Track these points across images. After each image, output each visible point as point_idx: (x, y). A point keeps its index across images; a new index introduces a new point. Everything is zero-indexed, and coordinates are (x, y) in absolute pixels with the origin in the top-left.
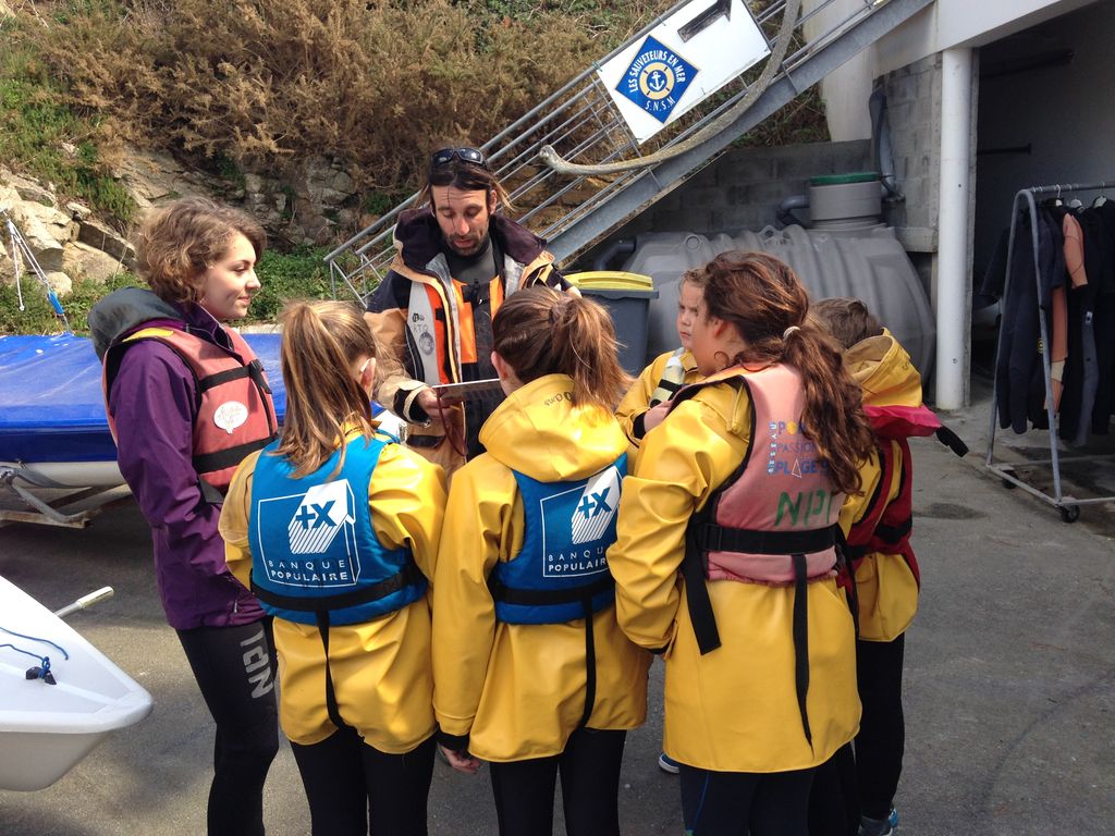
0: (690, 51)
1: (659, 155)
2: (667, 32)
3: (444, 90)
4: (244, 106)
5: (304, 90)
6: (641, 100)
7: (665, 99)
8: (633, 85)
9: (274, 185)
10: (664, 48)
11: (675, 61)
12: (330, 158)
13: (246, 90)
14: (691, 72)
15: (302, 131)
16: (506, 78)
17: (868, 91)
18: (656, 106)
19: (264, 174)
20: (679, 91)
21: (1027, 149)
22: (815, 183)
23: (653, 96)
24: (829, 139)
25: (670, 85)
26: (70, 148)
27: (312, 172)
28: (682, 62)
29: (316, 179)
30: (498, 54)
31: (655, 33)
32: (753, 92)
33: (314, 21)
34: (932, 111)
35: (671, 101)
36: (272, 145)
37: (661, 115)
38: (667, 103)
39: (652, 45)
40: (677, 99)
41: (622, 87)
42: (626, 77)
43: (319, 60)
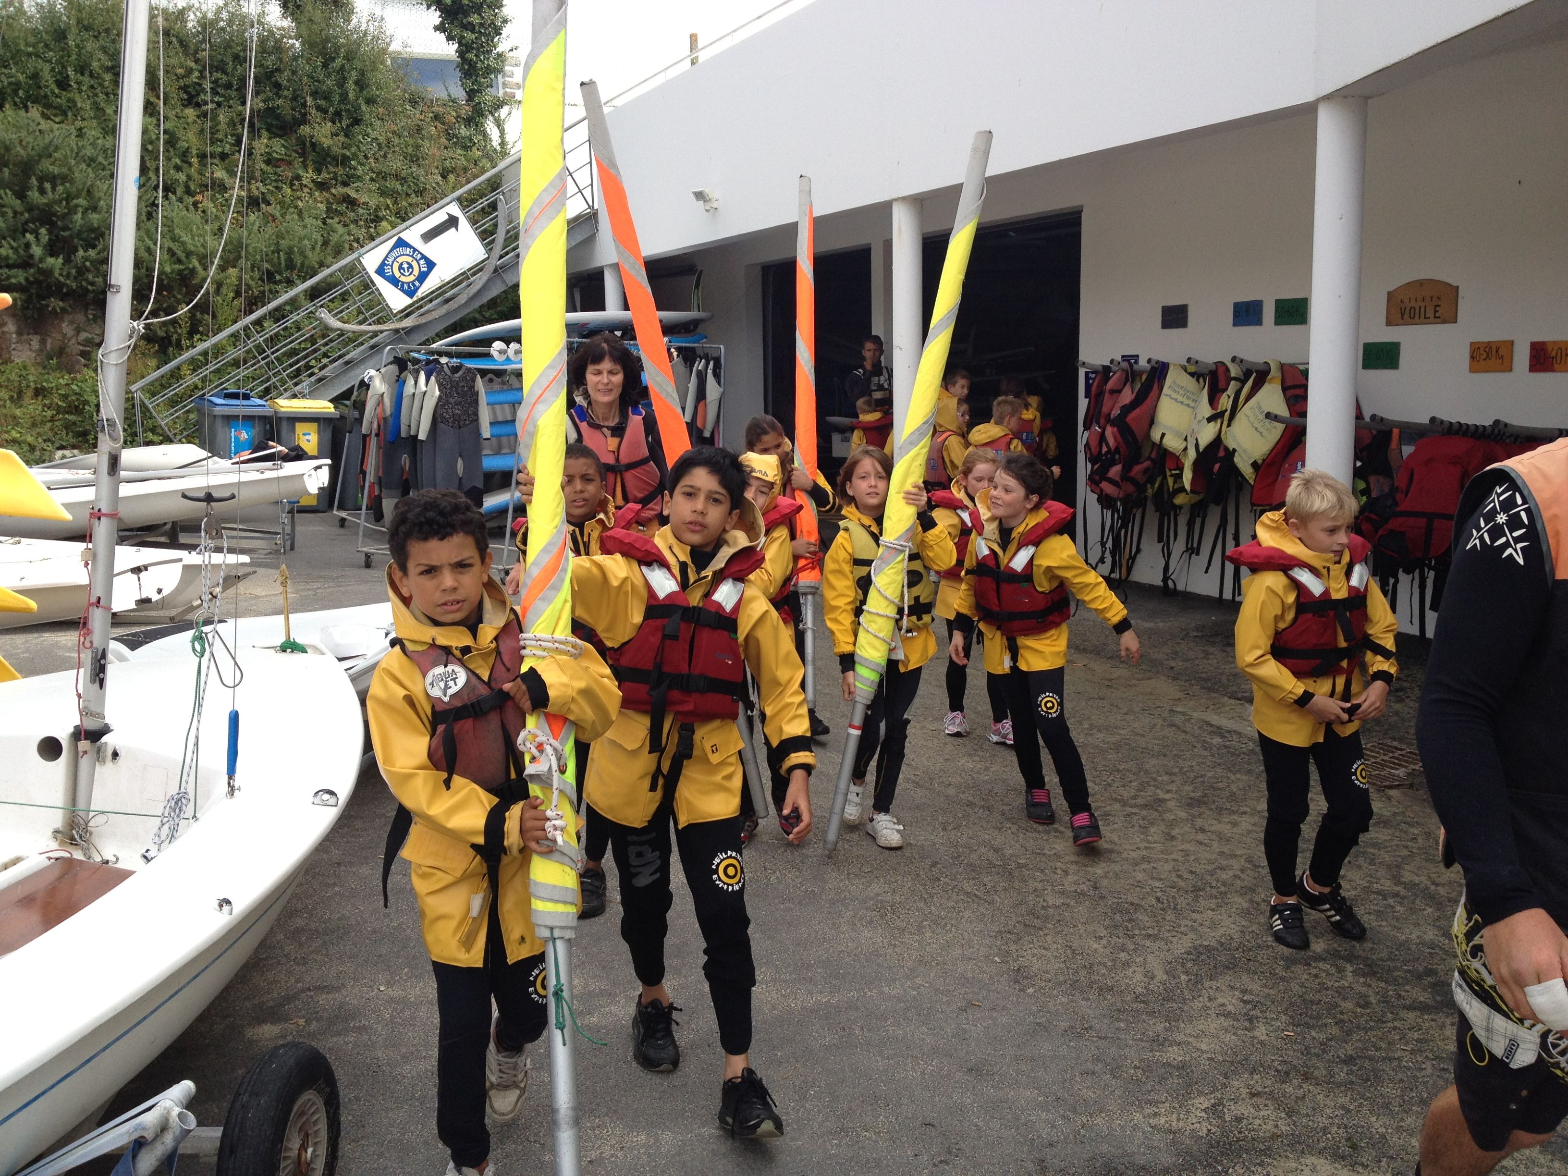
0: (430, 250)
2: (413, 234)
6: (394, 281)
7: (413, 282)
8: (387, 270)
10: (411, 247)
11: (419, 256)
14: (431, 265)
18: (406, 287)
20: (422, 277)
23: (403, 279)
25: (416, 272)
28: (424, 257)
31: (405, 236)
32: (478, 280)
35: (417, 284)
37: (410, 293)
38: (414, 285)
39: (401, 243)
40: (421, 283)
41: (380, 271)
42: (383, 264)
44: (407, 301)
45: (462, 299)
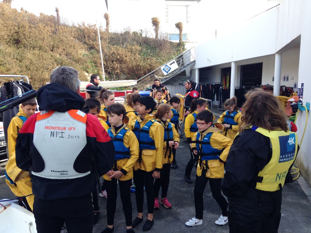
0: (171, 66)
1: (167, 77)
2: (168, 64)
3: (140, 67)
4: (116, 67)
5: (123, 66)
6: (165, 71)
9: (117, 76)
11: (169, 67)
12: (124, 73)
13: (117, 65)
14: (170, 69)
16: (148, 66)
17: (190, 71)
19: (116, 75)
20: (169, 70)
21: (208, 78)
22: (184, 81)
24: (186, 76)
26: (96, 71)
27: (122, 75)
29: (122, 76)
30: (147, 63)
31: (167, 64)
32: (177, 71)
33: (125, 58)
34: (195, 74)
36: (119, 72)
37: (167, 73)
39: (166, 66)
41: (163, 70)
42: (164, 68)
43: (125, 62)
44: (167, 74)
45: (174, 74)
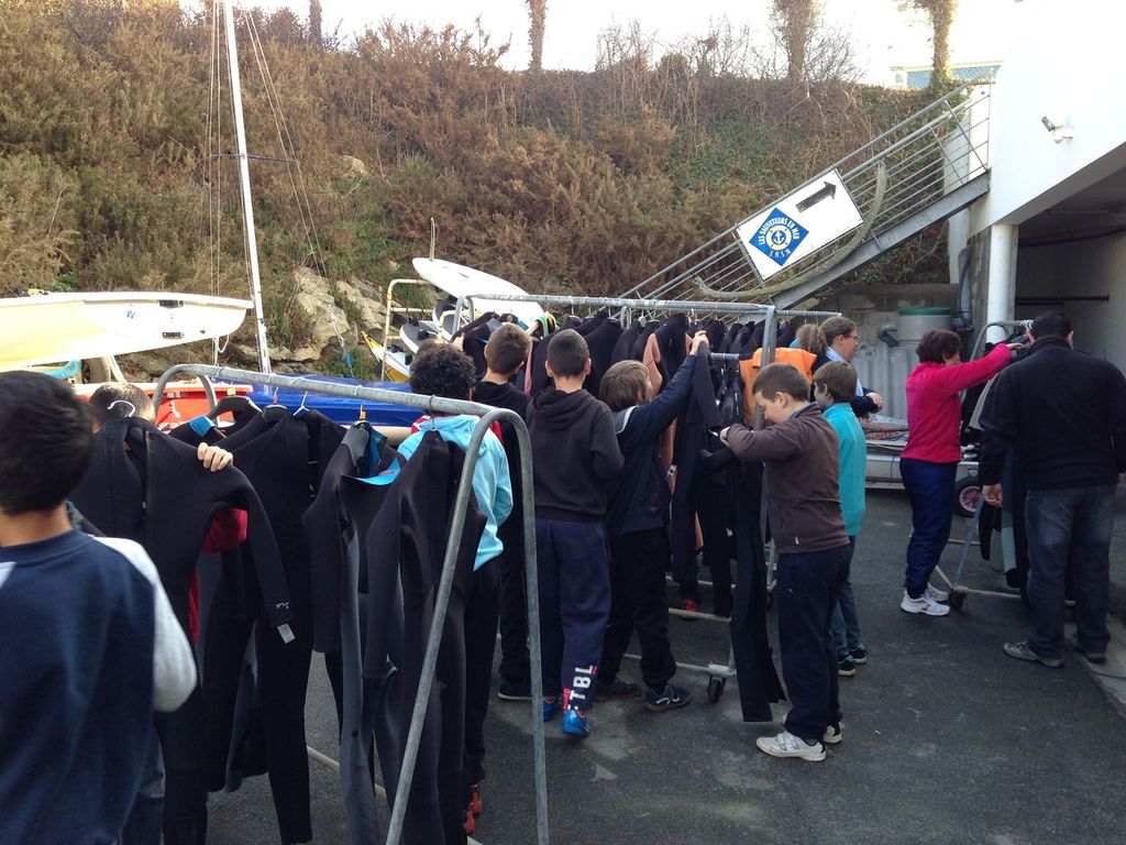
1: (776, 288)
2: (788, 205)
4: (507, 242)
6: (766, 250)
7: (784, 250)
8: (761, 240)
10: (785, 216)
11: (793, 225)
13: (509, 232)
14: (803, 233)
15: (545, 259)
17: (963, 247)
18: (777, 254)
20: (794, 245)
22: (902, 313)
23: (775, 247)
25: (788, 241)
26: (394, 264)
28: (797, 226)
31: (780, 206)
35: (788, 251)
37: (780, 261)
38: (785, 253)
39: (777, 214)
40: (792, 250)
41: (754, 241)
42: (758, 234)
44: (776, 268)
